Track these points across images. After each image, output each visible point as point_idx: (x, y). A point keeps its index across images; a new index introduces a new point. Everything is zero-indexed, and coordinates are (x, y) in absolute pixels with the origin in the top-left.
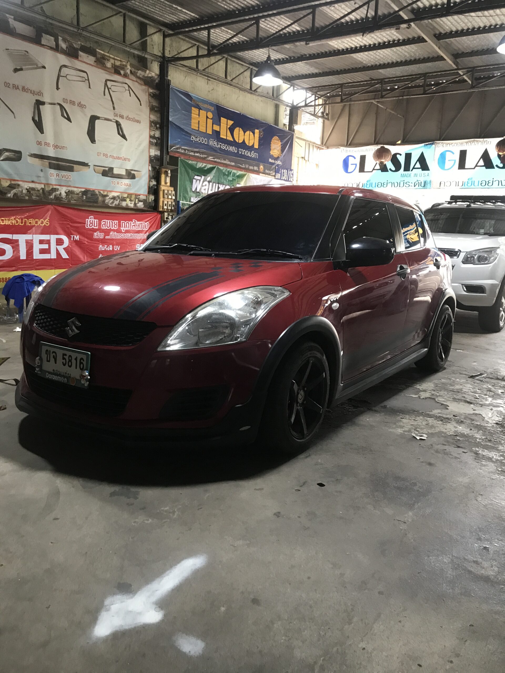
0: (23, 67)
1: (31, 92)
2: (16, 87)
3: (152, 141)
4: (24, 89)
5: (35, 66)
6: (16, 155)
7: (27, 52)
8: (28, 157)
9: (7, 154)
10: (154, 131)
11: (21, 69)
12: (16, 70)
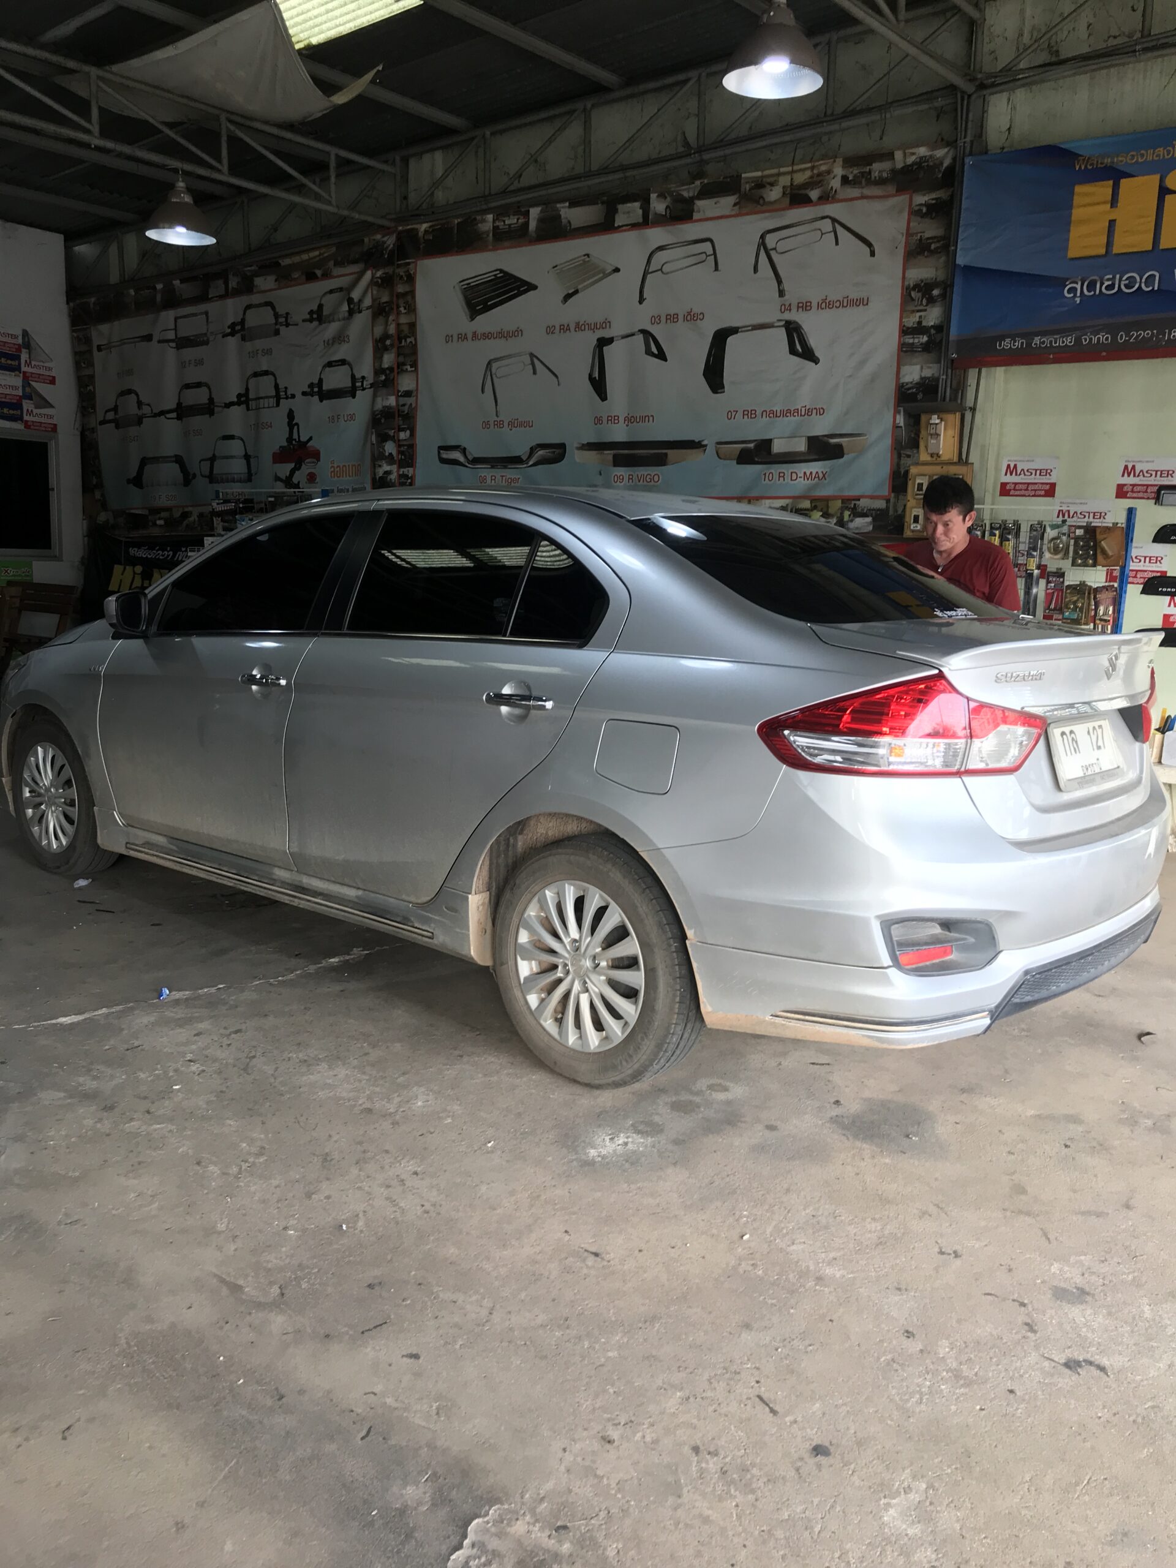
0: (580, 287)
1: (590, 329)
2: (564, 328)
3: (911, 341)
4: (579, 327)
5: (601, 275)
6: (557, 451)
7: (588, 255)
8: (576, 452)
9: (541, 452)
10: (918, 311)
11: (576, 292)
12: (567, 297)
